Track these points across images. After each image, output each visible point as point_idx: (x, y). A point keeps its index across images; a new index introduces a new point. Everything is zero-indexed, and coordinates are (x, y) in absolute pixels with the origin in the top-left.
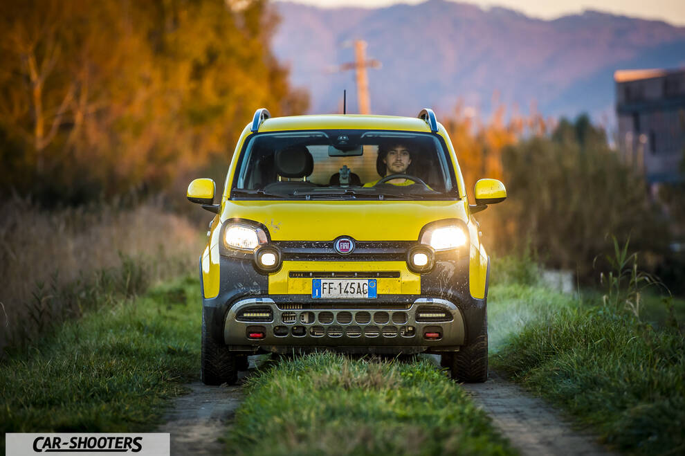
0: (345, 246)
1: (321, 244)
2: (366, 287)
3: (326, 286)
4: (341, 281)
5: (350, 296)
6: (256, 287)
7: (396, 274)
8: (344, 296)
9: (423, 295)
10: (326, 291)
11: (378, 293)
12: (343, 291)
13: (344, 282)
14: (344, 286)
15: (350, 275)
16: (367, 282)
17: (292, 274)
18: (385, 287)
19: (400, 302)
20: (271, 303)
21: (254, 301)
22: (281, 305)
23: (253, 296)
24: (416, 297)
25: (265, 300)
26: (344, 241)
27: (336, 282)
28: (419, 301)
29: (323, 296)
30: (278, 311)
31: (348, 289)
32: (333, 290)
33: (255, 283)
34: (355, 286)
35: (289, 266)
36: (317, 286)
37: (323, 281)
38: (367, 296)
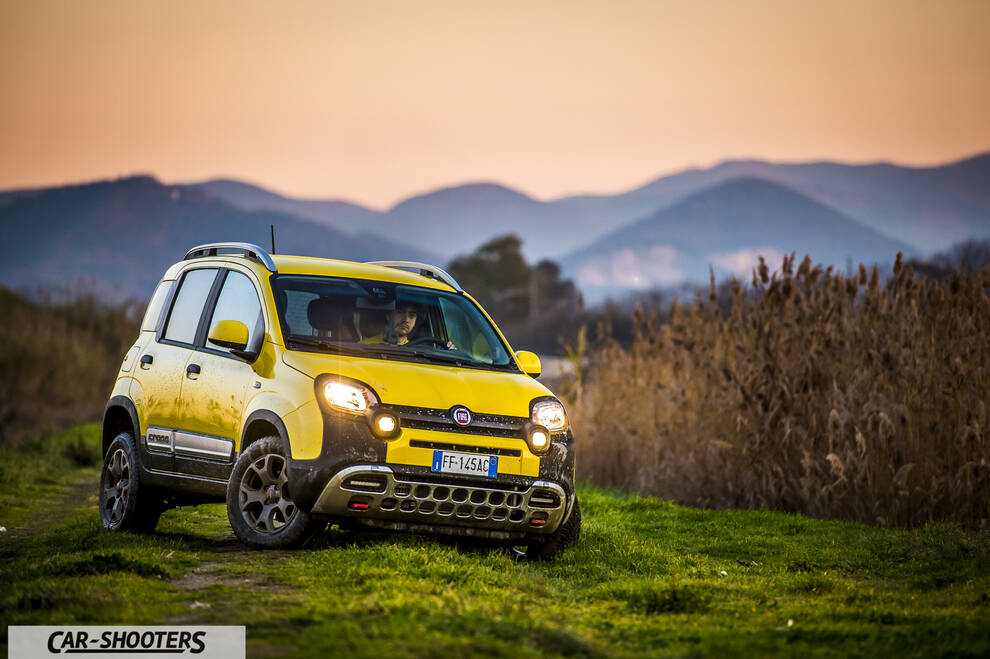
0: (463, 417)
1: (436, 412)
2: (487, 464)
3: (448, 459)
4: (462, 455)
5: (470, 472)
6: (372, 454)
7: (517, 453)
8: (465, 471)
9: (541, 477)
10: (447, 465)
11: (499, 471)
12: (464, 466)
13: (467, 456)
14: (465, 461)
15: (472, 449)
16: (488, 458)
17: (414, 443)
18: (506, 466)
19: (518, 483)
20: (389, 473)
21: (368, 468)
22: (398, 476)
23: (368, 463)
24: (534, 479)
25: (382, 469)
26: (461, 412)
27: (458, 455)
28: (537, 483)
29: (442, 470)
30: (393, 482)
31: (469, 465)
32: (454, 464)
33: (371, 449)
34: (477, 462)
35: (409, 433)
36: (437, 458)
37: (444, 454)
38: (487, 474)
